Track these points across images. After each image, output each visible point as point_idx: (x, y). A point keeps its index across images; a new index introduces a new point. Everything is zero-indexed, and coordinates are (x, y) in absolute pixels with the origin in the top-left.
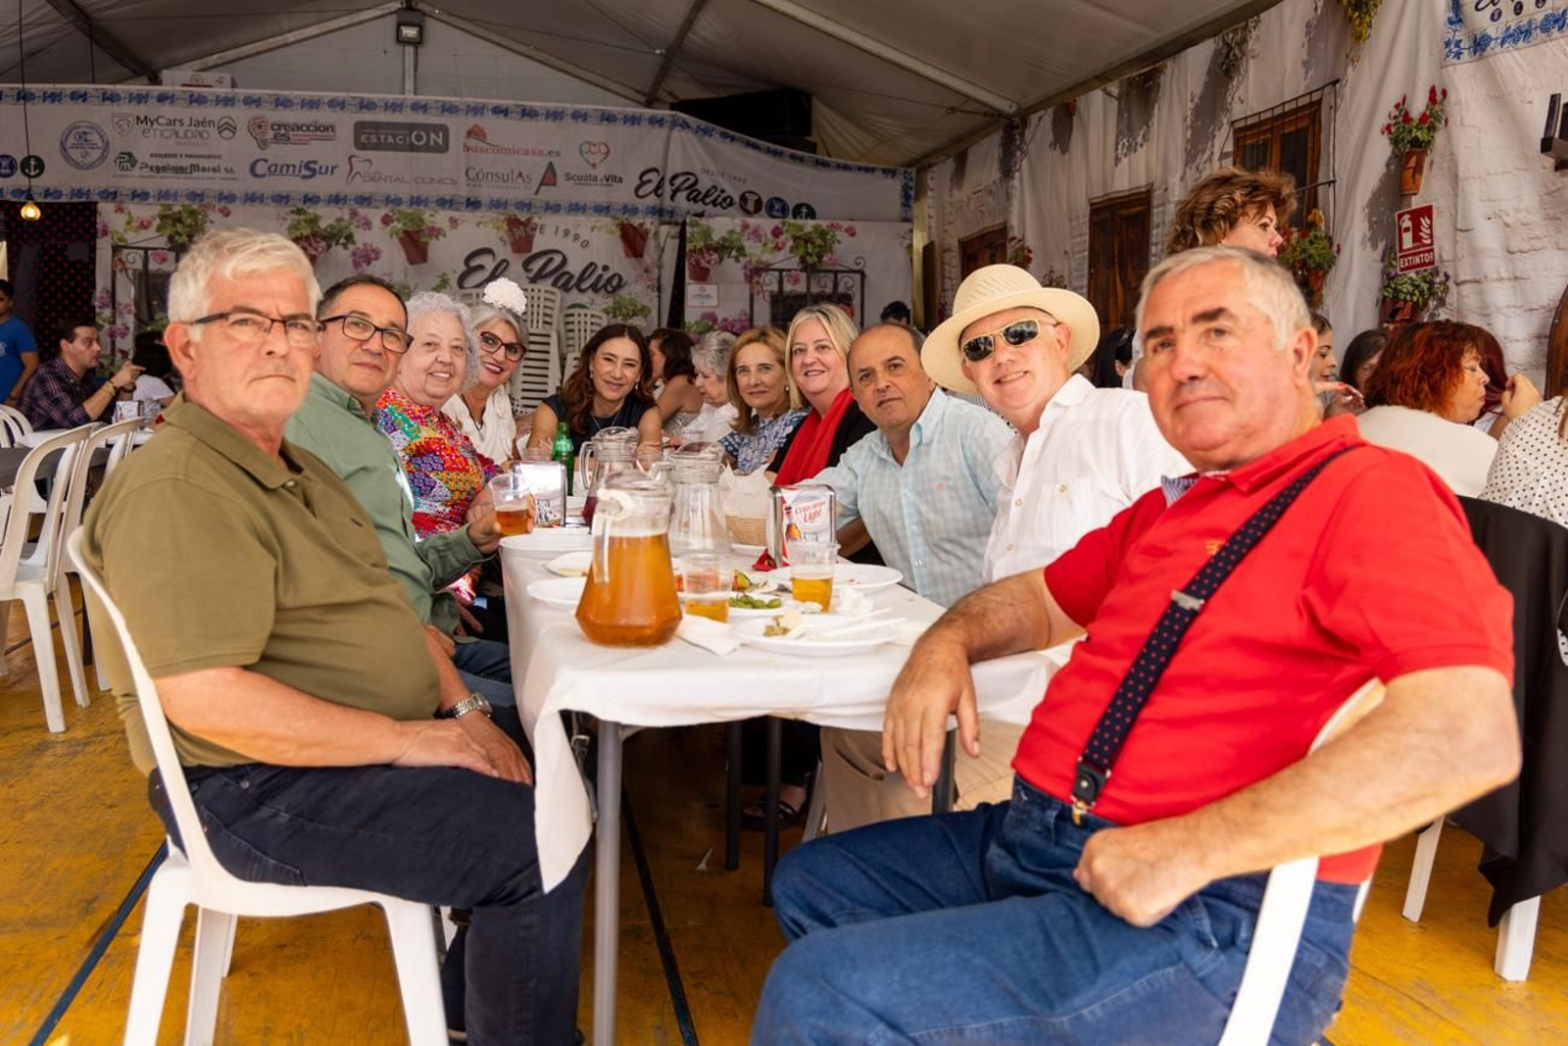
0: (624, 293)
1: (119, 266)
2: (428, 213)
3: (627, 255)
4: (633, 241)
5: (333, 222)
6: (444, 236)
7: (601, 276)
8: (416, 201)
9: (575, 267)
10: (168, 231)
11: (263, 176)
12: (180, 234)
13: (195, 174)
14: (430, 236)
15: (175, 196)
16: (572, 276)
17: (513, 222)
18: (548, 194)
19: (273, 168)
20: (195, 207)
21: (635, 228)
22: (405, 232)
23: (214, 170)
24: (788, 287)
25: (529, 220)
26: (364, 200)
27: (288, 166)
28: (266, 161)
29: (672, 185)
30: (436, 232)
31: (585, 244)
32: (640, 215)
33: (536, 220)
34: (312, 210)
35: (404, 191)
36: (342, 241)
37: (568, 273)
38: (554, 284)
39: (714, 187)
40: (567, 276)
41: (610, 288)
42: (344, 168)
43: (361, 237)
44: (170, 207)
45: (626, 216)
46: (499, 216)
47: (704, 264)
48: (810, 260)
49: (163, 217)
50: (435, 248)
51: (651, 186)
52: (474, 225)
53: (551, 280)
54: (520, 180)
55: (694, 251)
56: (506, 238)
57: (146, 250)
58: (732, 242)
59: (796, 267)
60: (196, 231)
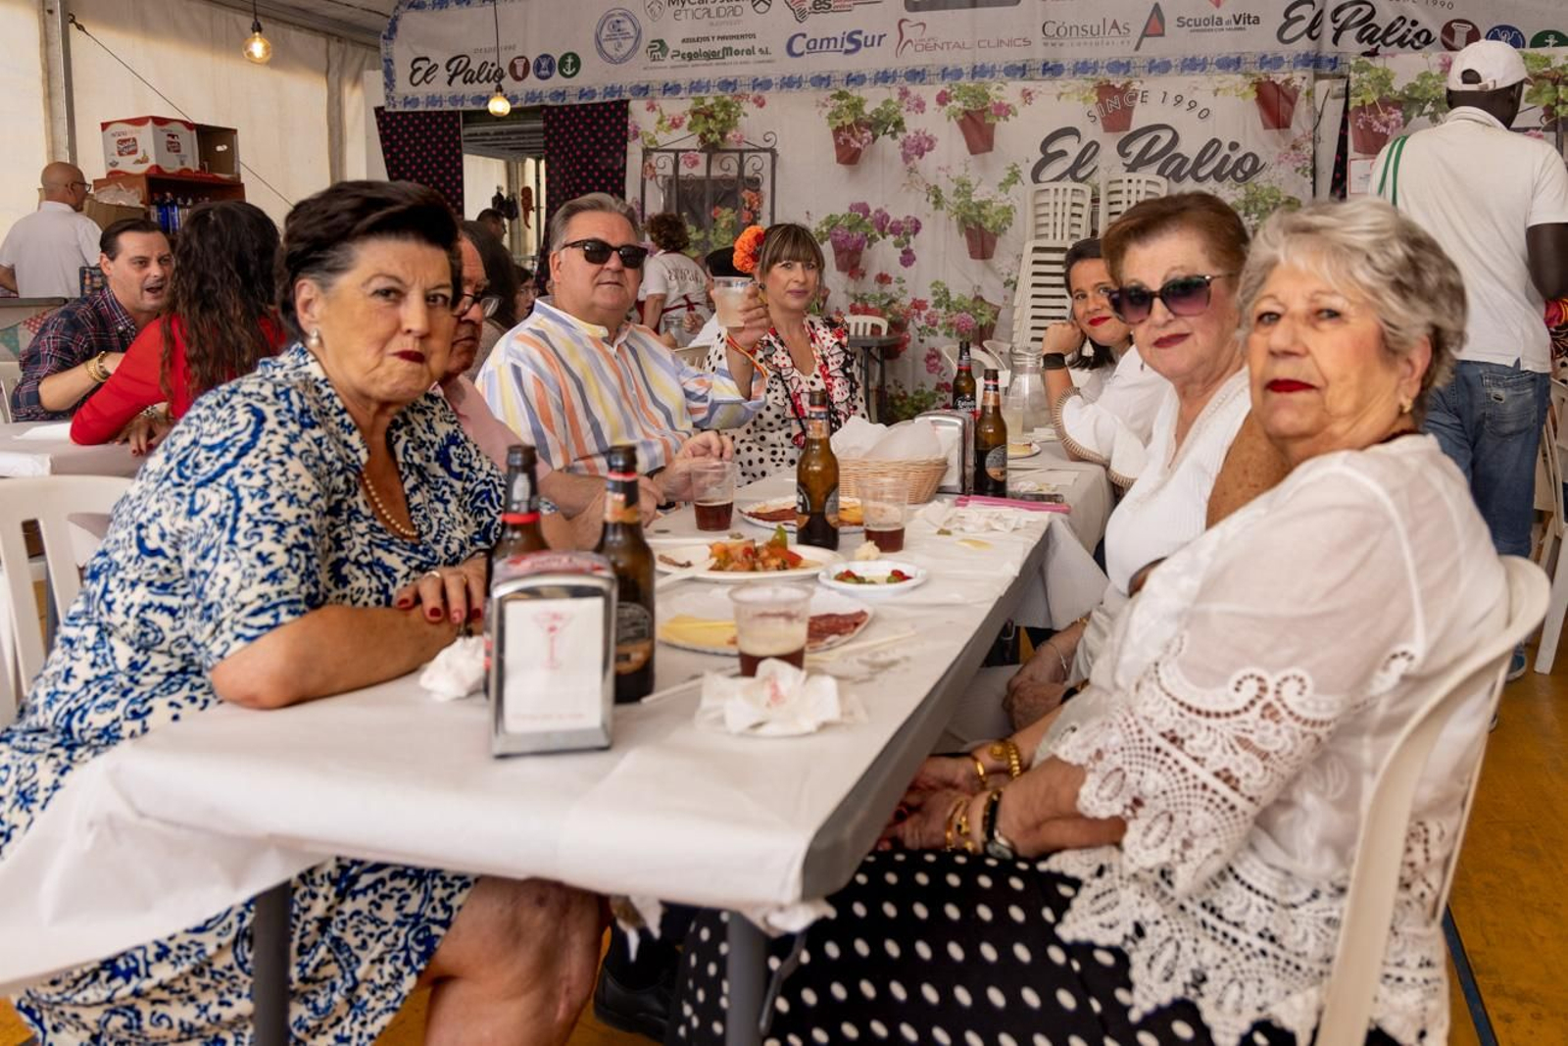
0: (1260, 179)
1: (650, 172)
2: (995, 86)
3: (1266, 127)
4: (1274, 105)
5: (879, 105)
6: (1015, 115)
7: (1227, 158)
8: (977, 72)
9: (1189, 147)
10: (700, 129)
11: (802, 54)
12: (712, 132)
13: (728, 59)
14: (998, 115)
15: (708, 87)
16: (1185, 160)
17: (1105, 90)
18: (1153, 48)
19: (812, 45)
20: (728, 98)
21: (1277, 87)
22: (966, 113)
23: (750, 52)
25: (1127, 86)
26: (916, 75)
27: (829, 40)
28: (804, 36)
29: (1335, 21)
30: (1004, 111)
31: (1205, 114)
32: (1285, 68)
33: (1136, 85)
34: (855, 92)
35: (963, 60)
36: (891, 128)
37: (1179, 155)
38: (1160, 172)
39: (1401, 18)
40: (1179, 160)
41: (1240, 175)
42: (893, 35)
43: (913, 123)
44: (701, 100)
45: (1264, 70)
46: (1085, 84)
47: (1378, 127)
48: (1562, 111)
49: (694, 113)
50: (1005, 131)
51: (1304, 25)
52: (1055, 98)
53: (1156, 166)
54: (1114, 32)
55: (1362, 108)
56: (1096, 112)
57: (677, 152)
58: (1425, 92)
60: (730, 127)
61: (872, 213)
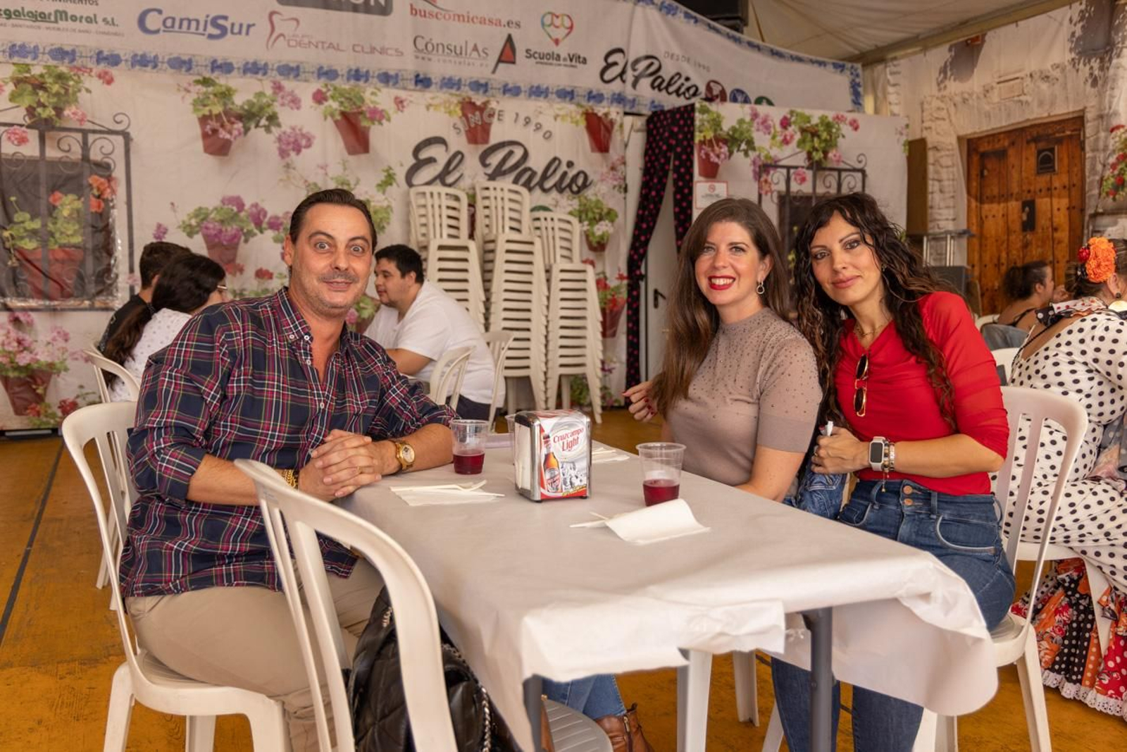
0: (589, 193)
2: (369, 90)
3: (593, 150)
4: (599, 132)
5: (251, 97)
6: (389, 120)
7: (565, 174)
8: (357, 75)
9: (537, 163)
10: (28, 100)
11: (157, 32)
12: (44, 106)
13: (62, 24)
14: (372, 120)
15: (35, 52)
16: (534, 173)
17: (468, 107)
18: (507, 74)
19: (169, 23)
20: (63, 69)
21: (599, 118)
22: (343, 114)
23: (89, 20)
24: (795, 187)
25: (486, 104)
26: (292, 71)
27: (189, 21)
28: (160, 12)
29: (634, 70)
30: (378, 116)
31: (548, 136)
32: (605, 103)
33: (493, 105)
34: (223, 81)
35: (343, 62)
36: (263, 122)
37: (530, 169)
38: (516, 181)
39: (679, 74)
40: (529, 173)
41: (575, 188)
42: (263, 27)
43: (289, 119)
44: (27, 68)
45: (591, 103)
46: (451, 98)
47: (713, 158)
48: (817, 156)
49: (18, 82)
50: (376, 134)
51: (617, 70)
52: (423, 109)
53: (512, 176)
54: (475, 54)
56: (460, 125)
58: (741, 133)
59: (802, 164)
60: (68, 103)
61: (247, 207)
